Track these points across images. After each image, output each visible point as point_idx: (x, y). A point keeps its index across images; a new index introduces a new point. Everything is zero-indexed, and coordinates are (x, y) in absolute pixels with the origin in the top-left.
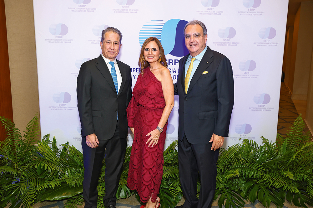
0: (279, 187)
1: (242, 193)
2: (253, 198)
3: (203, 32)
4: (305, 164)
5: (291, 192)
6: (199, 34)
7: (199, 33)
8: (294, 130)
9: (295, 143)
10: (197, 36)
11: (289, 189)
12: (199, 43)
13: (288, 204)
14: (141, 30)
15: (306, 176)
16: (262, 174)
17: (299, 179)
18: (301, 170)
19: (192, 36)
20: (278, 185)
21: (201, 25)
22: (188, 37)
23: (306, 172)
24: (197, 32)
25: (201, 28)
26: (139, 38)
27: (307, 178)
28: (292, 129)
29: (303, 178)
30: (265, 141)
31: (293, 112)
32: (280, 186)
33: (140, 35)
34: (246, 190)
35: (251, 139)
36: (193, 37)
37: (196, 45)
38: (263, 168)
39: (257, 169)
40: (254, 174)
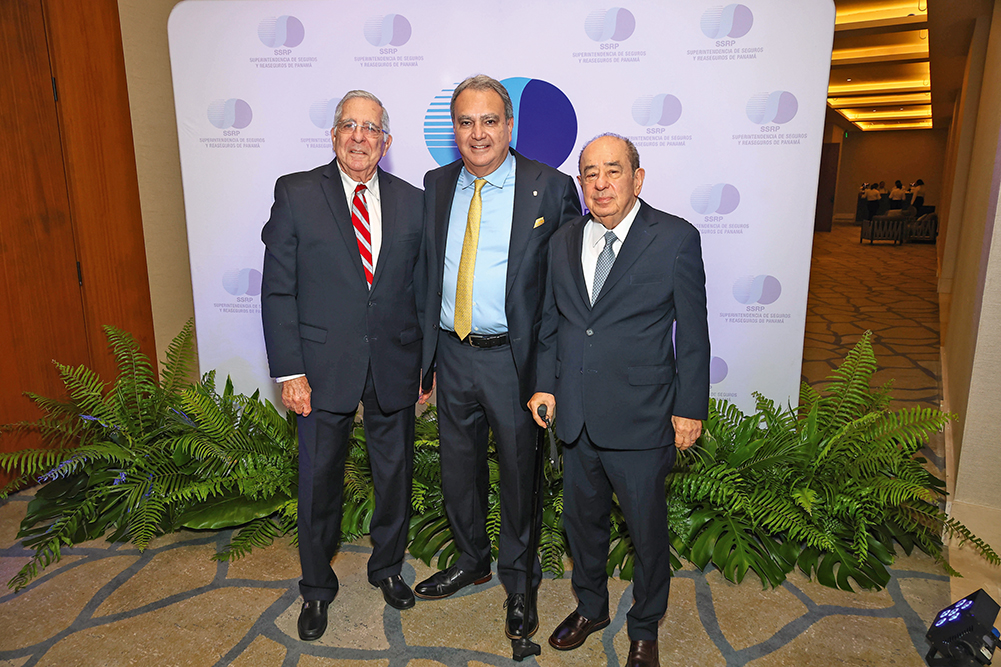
0: (779, 530)
1: (677, 541)
2: (702, 555)
3: (504, 111)
4: (862, 473)
5: (809, 545)
6: (496, 117)
7: (497, 114)
8: (844, 376)
9: (847, 413)
10: (490, 122)
11: (802, 537)
12: (496, 141)
13: (800, 577)
14: (429, 111)
15: (856, 505)
16: (730, 493)
17: (838, 511)
18: (850, 486)
19: (478, 123)
20: (774, 526)
21: (499, 90)
22: (467, 123)
23: (858, 493)
24: (492, 112)
25: (499, 99)
26: (426, 130)
27: (858, 509)
28: (841, 375)
29: (848, 508)
30: (764, 405)
31: (925, 327)
32: (780, 527)
33: (426, 124)
34: (689, 533)
35: (723, 398)
36: (482, 125)
37: (488, 146)
38: (739, 477)
39: (721, 479)
40: (710, 492)
